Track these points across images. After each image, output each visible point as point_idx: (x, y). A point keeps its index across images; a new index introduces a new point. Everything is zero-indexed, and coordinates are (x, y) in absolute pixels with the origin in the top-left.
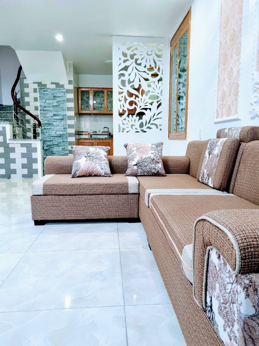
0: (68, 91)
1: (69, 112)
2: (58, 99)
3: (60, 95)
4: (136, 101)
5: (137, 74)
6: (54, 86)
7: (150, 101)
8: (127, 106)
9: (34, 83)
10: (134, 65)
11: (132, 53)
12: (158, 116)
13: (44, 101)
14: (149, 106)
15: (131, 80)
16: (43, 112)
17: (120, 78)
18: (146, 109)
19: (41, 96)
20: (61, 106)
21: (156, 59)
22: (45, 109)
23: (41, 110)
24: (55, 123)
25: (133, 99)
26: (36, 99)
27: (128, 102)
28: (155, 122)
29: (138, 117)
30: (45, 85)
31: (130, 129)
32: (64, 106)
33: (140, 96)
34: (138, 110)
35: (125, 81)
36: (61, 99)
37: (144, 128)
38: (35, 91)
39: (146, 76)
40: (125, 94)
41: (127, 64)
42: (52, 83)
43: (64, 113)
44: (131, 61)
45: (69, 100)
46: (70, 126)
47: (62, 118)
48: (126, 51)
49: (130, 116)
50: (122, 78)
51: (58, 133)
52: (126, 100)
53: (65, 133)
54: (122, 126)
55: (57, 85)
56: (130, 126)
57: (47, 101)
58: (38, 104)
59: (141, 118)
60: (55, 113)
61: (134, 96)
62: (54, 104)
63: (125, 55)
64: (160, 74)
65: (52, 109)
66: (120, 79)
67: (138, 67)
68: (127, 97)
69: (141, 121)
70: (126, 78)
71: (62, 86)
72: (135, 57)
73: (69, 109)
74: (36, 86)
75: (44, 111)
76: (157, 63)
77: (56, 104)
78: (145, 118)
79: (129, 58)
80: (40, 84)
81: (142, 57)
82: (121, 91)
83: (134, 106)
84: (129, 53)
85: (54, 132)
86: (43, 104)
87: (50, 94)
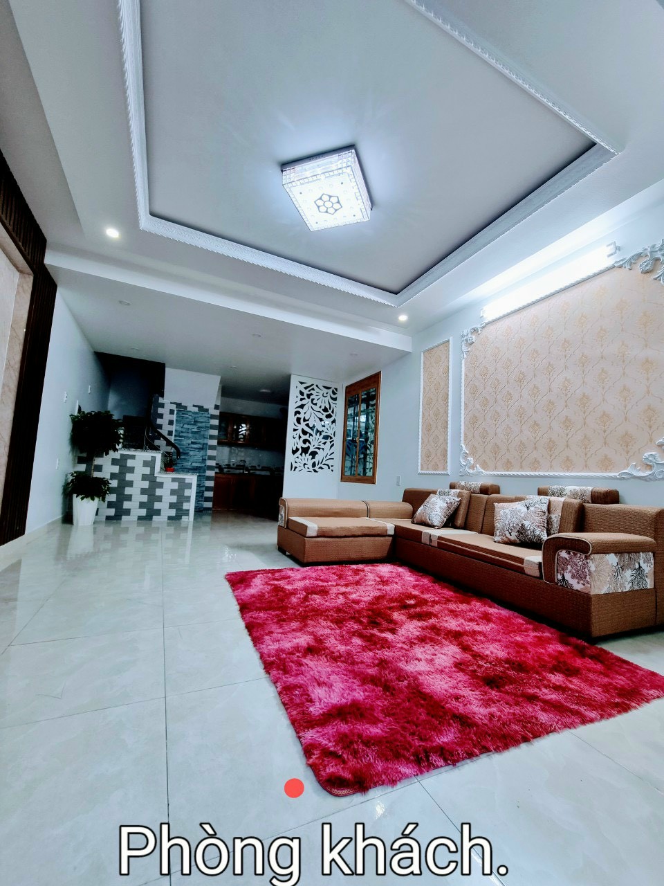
0: (213, 417)
1: (211, 441)
2: (199, 425)
3: (202, 420)
4: (310, 439)
5: (313, 414)
6: (196, 409)
7: (324, 441)
8: (301, 445)
9: (171, 403)
10: (310, 404)
11: (309, 393)
12: (331, 457)
13: (182, 425)
14: (322, 446)
15: (307, 419)
16: (178, 438)
17: (295, 415)
18: (319, 449)
19: (178, 419)
20: (202, 433)
21: (331, 401)
22: (181, 434)
23: (175, 436)
24: (191, 453)
25: (307, 437)
26: (171, 423)
27: (302, 439)
28: (326, 463)
29: (311, 457)
30: (186, 407)
31: (302, 467)
32: (206, 433)
33: (314, 435)
34: (311, 449)
35: (300, 418)
36: (204, 425)
37: (316, 468)
38: (172, 412)
39: (321, 416)
40: (300, 432)
41: (303, 402)
42: (194, 406)
43: (205, 442)
44: (307, 400)
45: (212, 427)
46: (211, 458)
47: (201, 446)
48: (303, 390)
49: (303, 454)
50: (298, 415)
51: (194, 464)
52: (300, 437)
53: (203, 465)
54: (294, 465)
55: (201, 408)
56: (302, 465)
57: (186, 426)
58: (173, 428)
59: (313, 458)
60: (193, 440)
61: (308, 435)
62: (193, 430)
63: (302, 393)
64: (334, 415)
65: (190, 435)
66: (296, 417)
67: (313, 406)
68: (302, 435)
69: (313, 460)
70: (301, 416)
71: (207, 410)
72: (312, 397)
73: (212, 437)
74: (174, 407)
75: (180, 437)
76: (332, 405)
77: (196, 430)
78: (318, 458)
79: (305, 396)
80: (179, 405)
81: (318, 397)
82: (296, 428)
83: (308, 444)
84: (306, 392)
85: (190, 464)
86: (180, 429)
87: (190, 417)
